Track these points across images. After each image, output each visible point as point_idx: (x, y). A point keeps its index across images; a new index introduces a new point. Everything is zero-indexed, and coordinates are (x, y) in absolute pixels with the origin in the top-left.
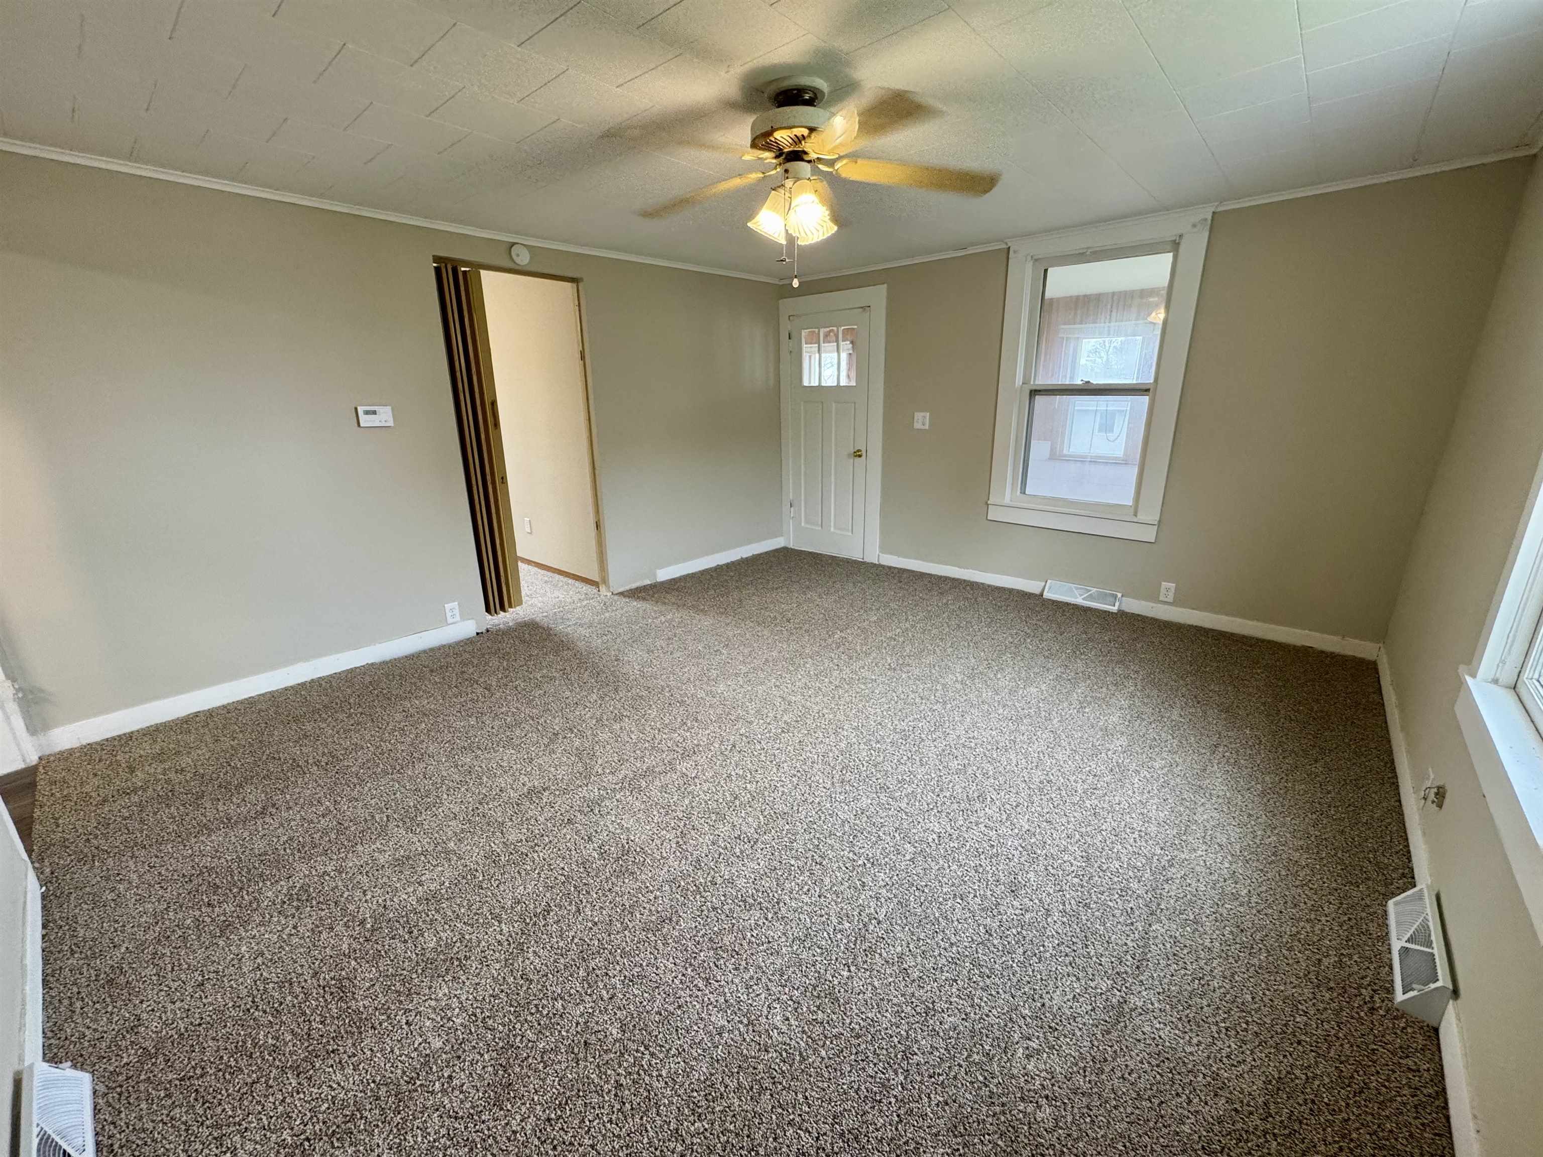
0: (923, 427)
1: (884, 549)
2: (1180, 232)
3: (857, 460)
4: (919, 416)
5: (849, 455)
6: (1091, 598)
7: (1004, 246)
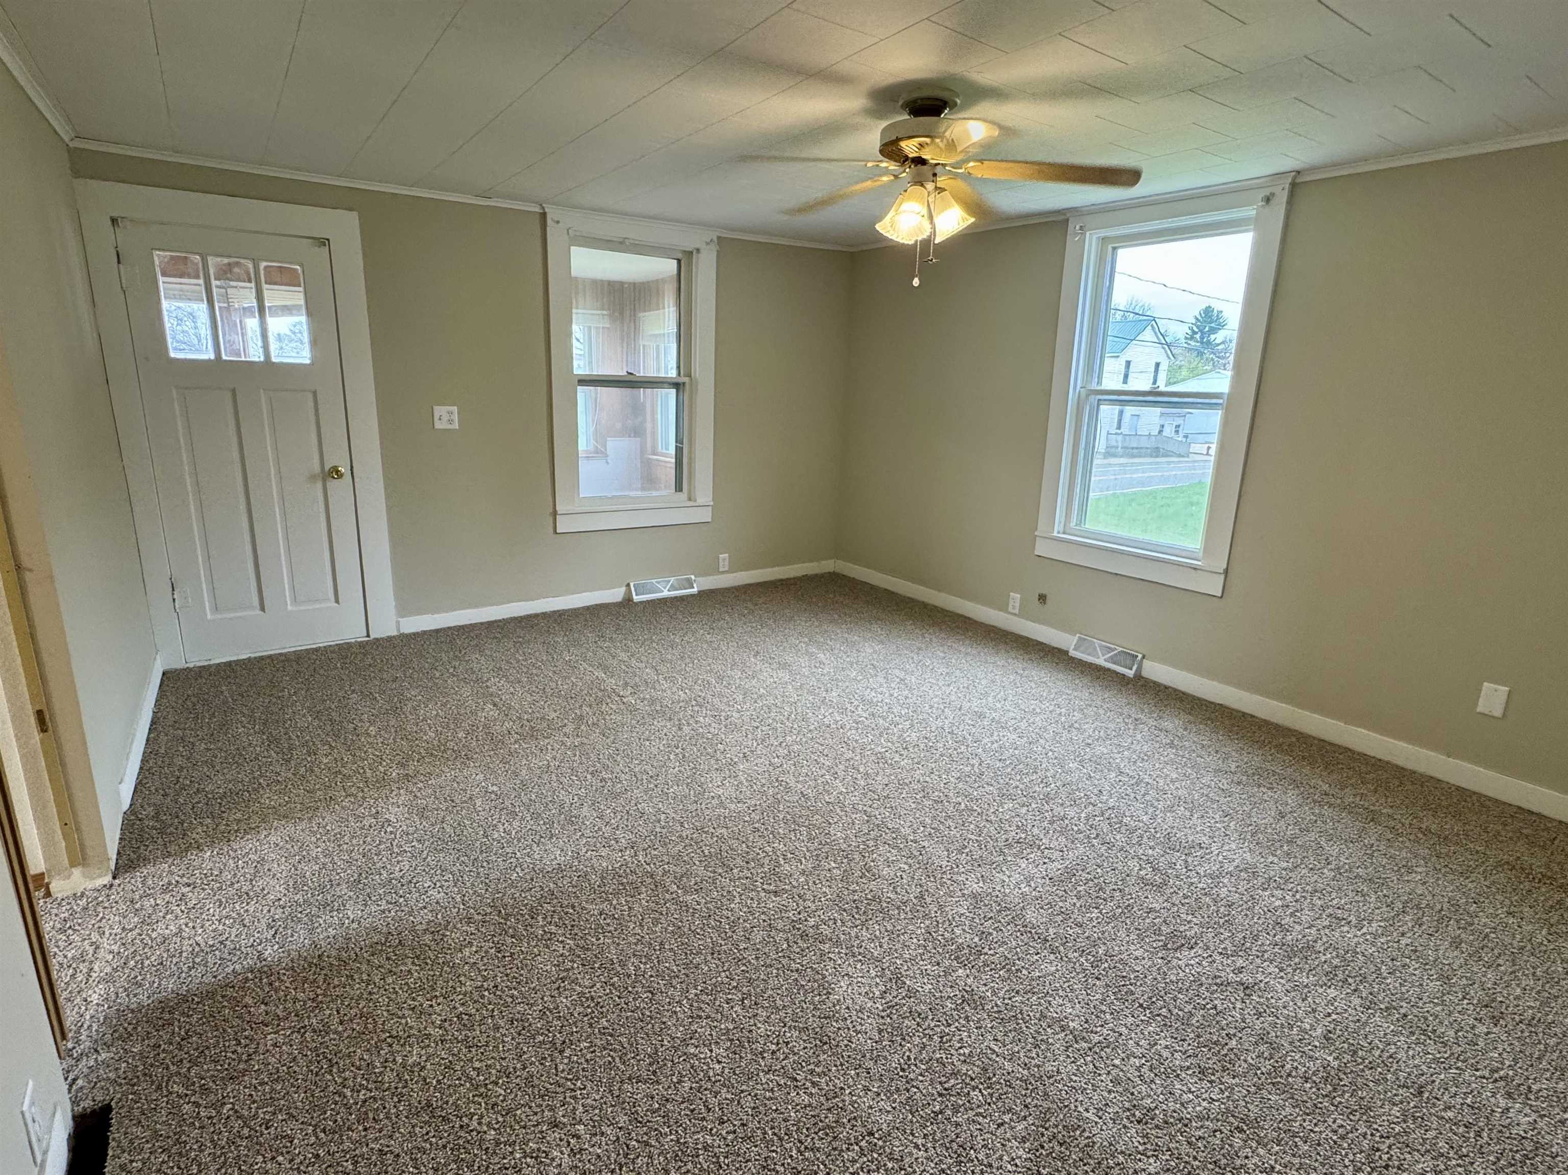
0: (449, 427)
1: (404, 609)
2: (698, 246)
3: (332, 484)
4: (440, 411)
5: (312, 478)
6: (673, 588)
7: (538, 209)
